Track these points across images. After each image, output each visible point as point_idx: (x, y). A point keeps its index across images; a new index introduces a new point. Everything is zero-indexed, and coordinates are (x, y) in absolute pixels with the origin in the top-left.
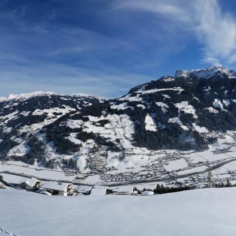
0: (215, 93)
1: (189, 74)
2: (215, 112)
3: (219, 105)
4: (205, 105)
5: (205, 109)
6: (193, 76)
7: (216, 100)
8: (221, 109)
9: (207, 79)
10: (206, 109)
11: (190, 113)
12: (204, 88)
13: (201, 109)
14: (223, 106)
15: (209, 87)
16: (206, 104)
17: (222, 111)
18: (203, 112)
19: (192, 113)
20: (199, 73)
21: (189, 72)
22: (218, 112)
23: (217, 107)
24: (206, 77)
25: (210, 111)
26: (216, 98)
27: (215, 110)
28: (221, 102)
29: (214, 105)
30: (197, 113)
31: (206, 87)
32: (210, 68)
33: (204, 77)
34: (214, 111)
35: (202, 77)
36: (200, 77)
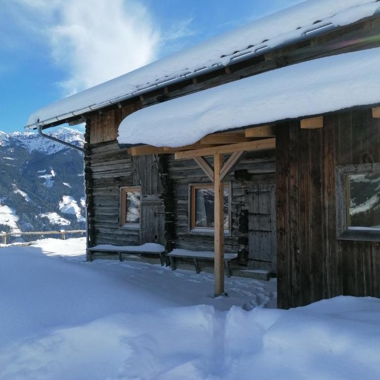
0: (65, 184)
1: (8, 140)
2: (64, 224)
3: (73, 208)
4: (39, 207)
5: (39, 217)
6: (18, 144)
7: (66, 199)
8: (76, 218)
9: (49, 154)
10: (43, 216)
11: (5, 223)
12: (39, 172)
13: (30, 216)
14: (81, 212)
15: (52, 172)
16: (42, 206)
17: (78, 221)
18: (34, 221)
19: (9, 224)
20: (31, 140)
21: (8, 136)
22: (70, 223)
23: (68, 213)
24: (45, 150)
25: (51, 221)
26: (66, 195)
27: (62, 219)
28: (77, 203)
29: (60, 208)
30: (21, 224)
31: (45, 171)
32: (57, 134)
33: (41, 150)
34: (59, 220)
35: (37, 148)
36: (32, 149)
